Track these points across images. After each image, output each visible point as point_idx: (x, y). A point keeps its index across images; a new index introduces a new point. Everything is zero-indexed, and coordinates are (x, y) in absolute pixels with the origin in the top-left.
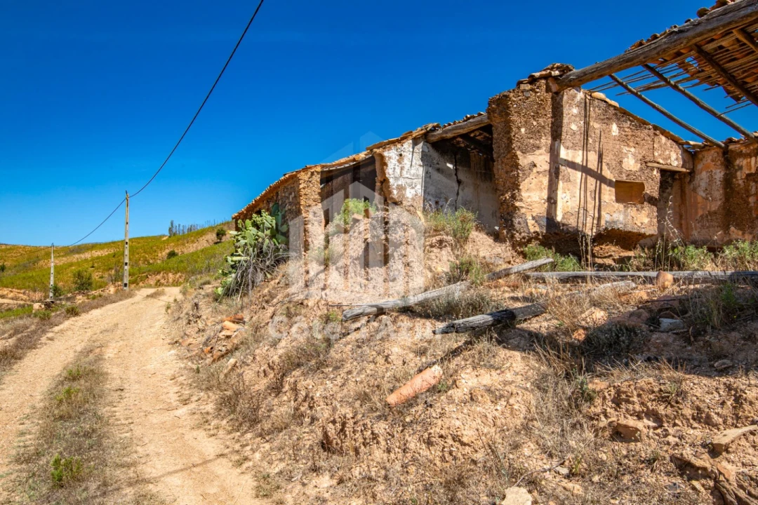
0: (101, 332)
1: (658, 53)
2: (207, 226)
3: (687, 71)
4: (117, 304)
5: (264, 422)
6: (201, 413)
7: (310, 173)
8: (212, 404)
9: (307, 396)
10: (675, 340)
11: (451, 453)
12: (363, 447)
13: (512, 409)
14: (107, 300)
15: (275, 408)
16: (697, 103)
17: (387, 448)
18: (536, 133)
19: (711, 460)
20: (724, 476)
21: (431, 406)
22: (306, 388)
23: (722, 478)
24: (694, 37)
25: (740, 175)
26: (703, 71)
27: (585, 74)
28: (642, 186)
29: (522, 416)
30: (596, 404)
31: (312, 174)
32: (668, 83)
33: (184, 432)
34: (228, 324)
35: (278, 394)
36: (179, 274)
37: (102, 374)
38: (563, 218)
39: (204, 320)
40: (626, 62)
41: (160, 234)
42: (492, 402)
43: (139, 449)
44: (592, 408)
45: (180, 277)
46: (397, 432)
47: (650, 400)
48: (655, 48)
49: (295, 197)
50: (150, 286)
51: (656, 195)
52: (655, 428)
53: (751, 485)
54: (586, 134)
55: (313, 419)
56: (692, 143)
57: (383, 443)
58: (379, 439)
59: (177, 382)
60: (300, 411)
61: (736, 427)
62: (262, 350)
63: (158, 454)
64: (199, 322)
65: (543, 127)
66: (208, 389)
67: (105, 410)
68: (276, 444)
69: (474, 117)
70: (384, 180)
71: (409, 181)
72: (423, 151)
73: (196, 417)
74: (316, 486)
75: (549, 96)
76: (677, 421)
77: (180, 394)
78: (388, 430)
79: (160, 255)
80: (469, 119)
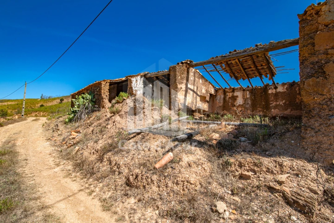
0: (14, 134)
1: (218, 61)
2: (56, 97)
3: (222, 68)
4: (20, 123)
5: (97, 174)
6: (66, 170)
7: (105, 82)
8: (71, 166)
9: (116, 164)
10: (248, 145)
11: (187, 188)
12: (147, 185)
13: (204, 169)
14: (15, 121)
15: (101, 168)
16: (222, 77)
17: (158, 186)
18: (182, 79)
19: (280, 187)
20: (286, 192)
21: (174, 169)
22: (116, 160)
23: (285, 193)
24: (228, 59)
25: (228, 97)
26: (226, 68)
27: (197, 64)
28: (205, 97)
29: (208, 172)
30: (232, 167)
31: (107, 82)
32: (217, 70)
33: (60, 179)
34: (73, 133)
35: (102, 162)
36: (45, 113)
37: (16, 153)
38: (188, 104)
39: (61, 131)
40: (209, 62)
41: (37, 98)
42: (197, 167)
43: (40, 189)
44: (232, 168)
45: (46, 114)
46: (162, 179)
47: (251, 165)
48: (218, 60)
49: (99, 89)
50: (33, 116)
51: (208, 100)
52: (254, 175)
53: (296, 195)
54: (194, 81)
55: (120, 173)
56: (217, 87)
57: (156, 183)
58: (154, 182)
59: (52, 156)
60: (113, 169)
61: (282, 174)
62: (91, 144)
63: (50, 192)
64: (58, 131)
65: (184, 77)
66: (68, 159)
67: (19, 170)
68: (104, 183)
69: (161, 72)
70: (131, 87)
71: (139, 89)
72: (143, 80)
73: (64, 172)
74: (129, 203)
75: (186, 68)
76: (261, 172)
77: (55, 161)
78: (158, 179)
79: (37, 105)
80: (159, 72)
